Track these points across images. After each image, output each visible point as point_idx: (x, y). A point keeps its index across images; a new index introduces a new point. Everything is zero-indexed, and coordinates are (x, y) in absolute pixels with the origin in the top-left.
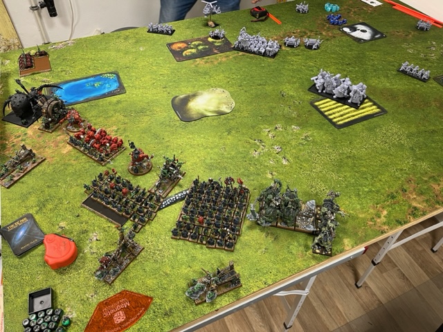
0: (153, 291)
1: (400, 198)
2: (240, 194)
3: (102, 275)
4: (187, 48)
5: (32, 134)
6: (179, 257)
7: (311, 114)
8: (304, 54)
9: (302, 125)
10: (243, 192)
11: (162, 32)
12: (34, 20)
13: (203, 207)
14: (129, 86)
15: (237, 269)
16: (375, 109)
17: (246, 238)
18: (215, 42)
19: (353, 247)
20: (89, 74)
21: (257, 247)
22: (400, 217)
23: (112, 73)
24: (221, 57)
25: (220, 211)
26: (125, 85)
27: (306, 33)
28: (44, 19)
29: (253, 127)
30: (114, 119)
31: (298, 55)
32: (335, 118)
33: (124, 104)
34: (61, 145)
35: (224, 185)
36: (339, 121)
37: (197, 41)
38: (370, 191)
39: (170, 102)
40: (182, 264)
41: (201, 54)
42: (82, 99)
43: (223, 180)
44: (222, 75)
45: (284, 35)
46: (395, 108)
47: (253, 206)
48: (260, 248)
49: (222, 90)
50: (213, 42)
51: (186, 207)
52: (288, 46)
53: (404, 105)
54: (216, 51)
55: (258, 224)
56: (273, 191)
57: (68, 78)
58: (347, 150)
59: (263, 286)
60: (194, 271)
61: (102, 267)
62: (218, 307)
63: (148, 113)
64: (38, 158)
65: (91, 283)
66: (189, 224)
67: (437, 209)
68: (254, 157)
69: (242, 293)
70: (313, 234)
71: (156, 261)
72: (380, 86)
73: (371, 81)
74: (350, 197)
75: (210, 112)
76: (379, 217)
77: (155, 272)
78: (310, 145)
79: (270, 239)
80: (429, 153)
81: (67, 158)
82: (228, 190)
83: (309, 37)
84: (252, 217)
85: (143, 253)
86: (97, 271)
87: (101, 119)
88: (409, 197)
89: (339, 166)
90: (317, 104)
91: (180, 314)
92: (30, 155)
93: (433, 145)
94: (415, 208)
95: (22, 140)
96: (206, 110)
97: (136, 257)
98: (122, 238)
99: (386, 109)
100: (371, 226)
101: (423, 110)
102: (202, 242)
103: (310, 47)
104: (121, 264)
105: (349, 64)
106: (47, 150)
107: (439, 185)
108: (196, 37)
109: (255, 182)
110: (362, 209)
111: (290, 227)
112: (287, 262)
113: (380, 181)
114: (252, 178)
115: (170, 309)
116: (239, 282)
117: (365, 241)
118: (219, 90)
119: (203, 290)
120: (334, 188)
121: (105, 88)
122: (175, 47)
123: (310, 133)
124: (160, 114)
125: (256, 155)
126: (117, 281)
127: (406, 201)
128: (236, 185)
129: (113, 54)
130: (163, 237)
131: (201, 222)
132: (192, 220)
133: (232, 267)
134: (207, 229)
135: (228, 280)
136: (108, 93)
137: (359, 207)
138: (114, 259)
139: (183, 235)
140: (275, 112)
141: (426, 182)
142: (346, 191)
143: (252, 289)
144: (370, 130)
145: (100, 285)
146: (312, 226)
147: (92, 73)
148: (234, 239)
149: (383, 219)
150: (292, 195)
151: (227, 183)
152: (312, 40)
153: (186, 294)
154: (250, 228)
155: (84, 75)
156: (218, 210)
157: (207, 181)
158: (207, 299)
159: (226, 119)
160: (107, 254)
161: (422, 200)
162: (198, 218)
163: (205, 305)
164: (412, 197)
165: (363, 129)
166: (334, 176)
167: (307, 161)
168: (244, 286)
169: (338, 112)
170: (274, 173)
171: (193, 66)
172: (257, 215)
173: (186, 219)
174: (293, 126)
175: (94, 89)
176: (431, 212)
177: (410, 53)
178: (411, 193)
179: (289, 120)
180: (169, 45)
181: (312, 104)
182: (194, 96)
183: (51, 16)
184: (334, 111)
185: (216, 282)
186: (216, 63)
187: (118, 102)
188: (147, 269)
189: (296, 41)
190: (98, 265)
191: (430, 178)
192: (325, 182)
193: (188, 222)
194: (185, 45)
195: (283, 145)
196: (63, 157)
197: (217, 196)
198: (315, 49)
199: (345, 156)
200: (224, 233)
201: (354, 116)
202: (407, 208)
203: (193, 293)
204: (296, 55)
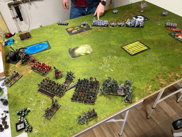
0: (65, 121)
1: (156, 80)
2: (96, 83)
3: (46, 116)
4: (73, 30)
5: (17, 67)
6: (74, 108)
7: (121, 52)
8: (118, 29)
9: (118, 56)
10: (97, 83)
11: (64, 25)
12: (14, 23)
13: (82, 89)
14: (52, 46)
15: (96, 111)
16: (146, 48)
17: (99, 99)
18: (84, 27)
19: (139, 100)
20: (37, 43)
21: (103, 102)
22: (156, 88)
23: (45, 42)
24: (86, 32)
25: (89, 90)
26: (51, 46)
27: (118, 21)
28: (18, 22)
29: (100, 58)
30: (47, 59)
31: (116, 29)
32: (130, 52)
33: (51, 53)
34: (28, 70)
35: (90, 80)
36: (132, 53)
37: (77, 27)
38: (145, 79)
39: (68, 51)
40: (75, 111)
41: (79, 32)
42: (35, 52)
43: (89, 78)
44: (87, 39)
45: (110, 22)
46: (154, 47)
47: (101, 87)
48: (104, 103)
49: (88, 45)
50: (83, 27)
51: (76, 89)
52: (112, 26)
53: (157, 45)
54: (84, 30)
55: (103, 94)
56: (108, 81)
57: (29, 45)
58: (135, 64)
59: (106, 116)
60: (80, 113)
61: (46, 114)
62: (89, 125)
63: (60, 55)
64: (20, 75)
65: (42, 119)
66: (77, 96)
67: (170, 84)
68: (100, 69)
69: (98, 119)
70: (124, 96)
71: (66, 110)
72: (148, 39)
73: (144, 37)
74: (137, 82)
75: (83, 53)
76: (148, 88)
77: (66, 114)
78: (121, 63)
79: (108, 99)
80: (167, 63)
81: (31, 75)
82: (91, 82)
83: (120, 22)
84: (101, 91)
85: (61, 108)
86: (44, 115)
87: (43, 59)
88: (159, 80)
89: (133, 70)
90: (123, 47)
91: (75, 129)
92: (17, 74)
93: (169, 60)
94: (162, 84)
95: (14, 69)
96: (81, 53)
97: (58, 109)
98: (53, 102)
99: (150, 47)
100: (145, 92)
101: (164, 47)
102: (82, 102)
103: (120, 26)
104: (53, 112)
105: (135, 31)
106: (23, 72)
107: (171, 75)
108: (76, 25)
109: (101, 78)
110: (142, 86)
111: (115, 94)
112: (114, 107)
113: (148, 74)
114: (100, 77)
115: (72, 127)
116: (97, 116)
117: (143, 98)
118: (87, 45)
119: (83, 119)
120: (131, 79)
121: (43, 47)
122: (69, 30)
123: (121, 59)
124: (64, 55)
125: (101, 68)
126: (52, 118)
127: (158, 81)
128: (94, 80)
129: (46, 34)
130: (68, 101)
131: (82, 95)
132: (78, 94)
133: (94, 110)
134: (84, 97)
135: (93, 115)
136: (45, 49)
137: (141, 85)
138: (50, 110)
139: (75, 100)
140: (108, 51)
141: (166, 74)
142: (136, 79)
143: (102, 118)
144: (144, 56)
145: (46, 120)
146: (123, 93)
147: (38, 42)
148: (94, 100)
149: (150, 89)
150: (115, 82)
151: (91, 80)
152: (121, 23)
153: (78, 121)
154: (100, 95)
155: (35, 43)
156: (88, 90)
157: (83, 79)
158: (85, 122)
159: (89, 56)
160: (48, 108)
161: (164, 81)
162: (80, 93)
163: (85, 125)
164: (161, 80)
165: (141, 56)
166: (131, 74)
167: (120, 69)
168: (98, 117)
169: (132, 50)
170: (108, 75)
171: (76, 36)
172: (103, 90)
173: (76, 94)
174: (115, 57)
175: (39, 48)
176: (168, 85)
177: (159, 25)
178: (160, 79)
179: (113, 54)
180: (67, 29)
181: (122, 48)
182: (77, 48)
183: (21, 21)
184: (130, 50)
185: (88, 116)
186: (84, 35)
187: (49, 52)
188: (63, 113)
189: (115, 24)
190: (45, 113)
191: (168, 72)
192: (128, 76)
193: (77, 95)
194: (73, 29)
195: (111, 64)
196: (29, 74)
197: (87, 84)
198: (122, 27)
199: (135, 66)
200: (90, 98)
201: (138, 51)
202: (159, 84)
203: (80, 121)
204: (115, 29)
